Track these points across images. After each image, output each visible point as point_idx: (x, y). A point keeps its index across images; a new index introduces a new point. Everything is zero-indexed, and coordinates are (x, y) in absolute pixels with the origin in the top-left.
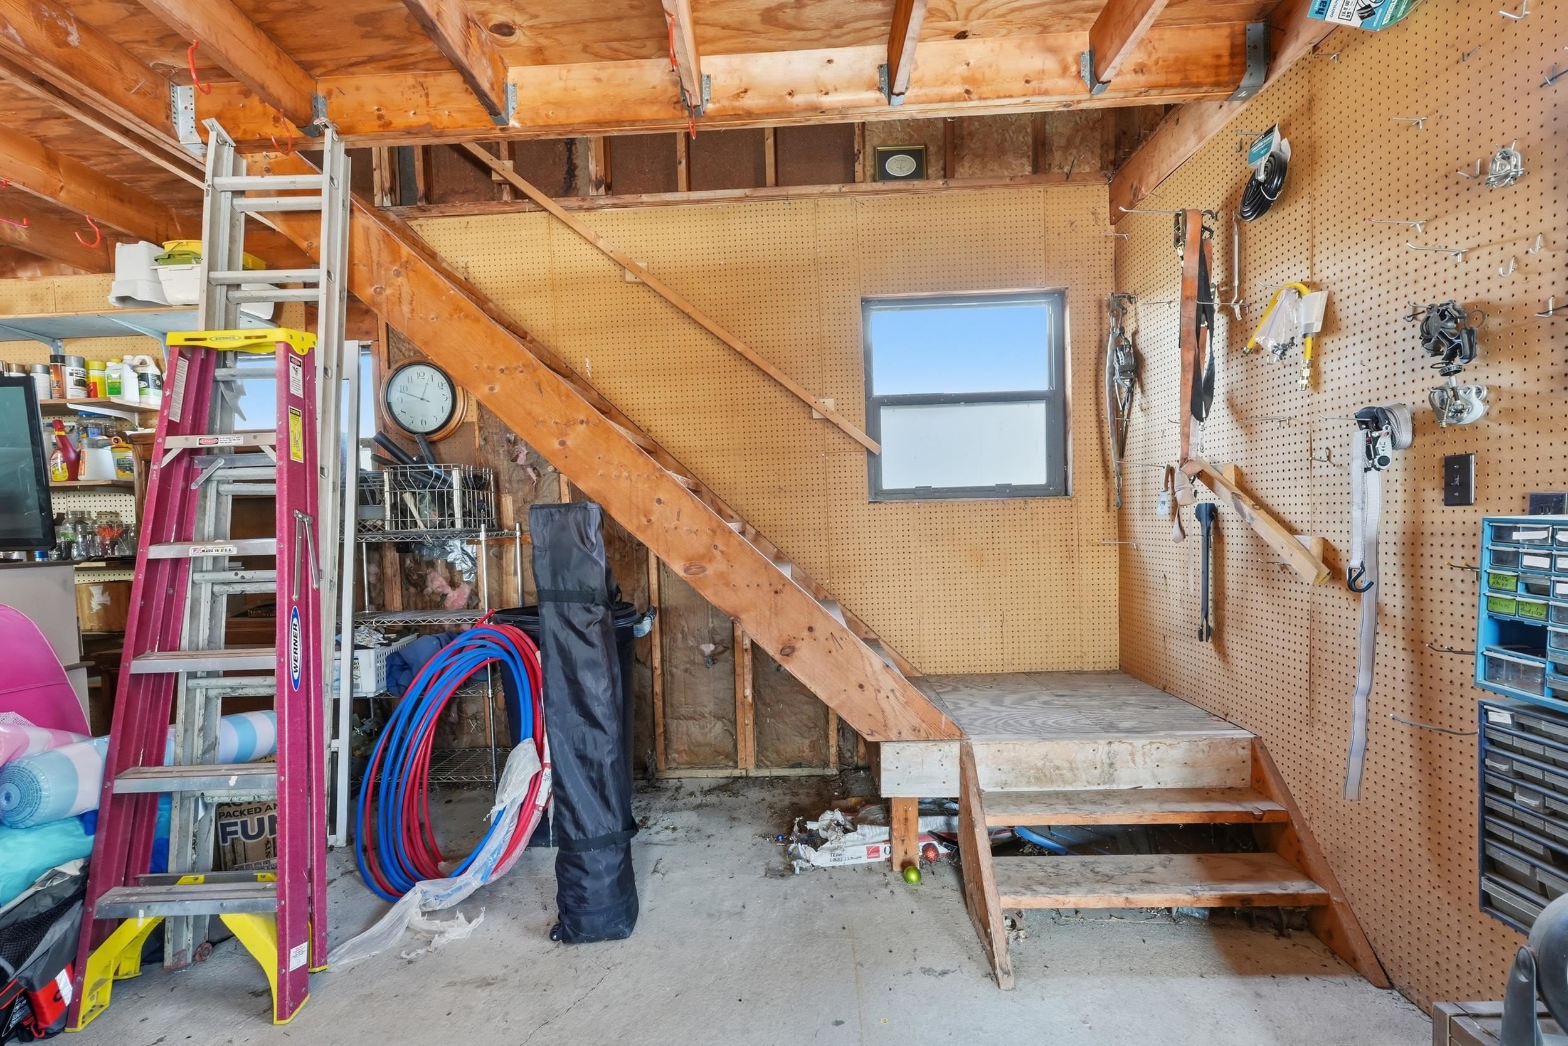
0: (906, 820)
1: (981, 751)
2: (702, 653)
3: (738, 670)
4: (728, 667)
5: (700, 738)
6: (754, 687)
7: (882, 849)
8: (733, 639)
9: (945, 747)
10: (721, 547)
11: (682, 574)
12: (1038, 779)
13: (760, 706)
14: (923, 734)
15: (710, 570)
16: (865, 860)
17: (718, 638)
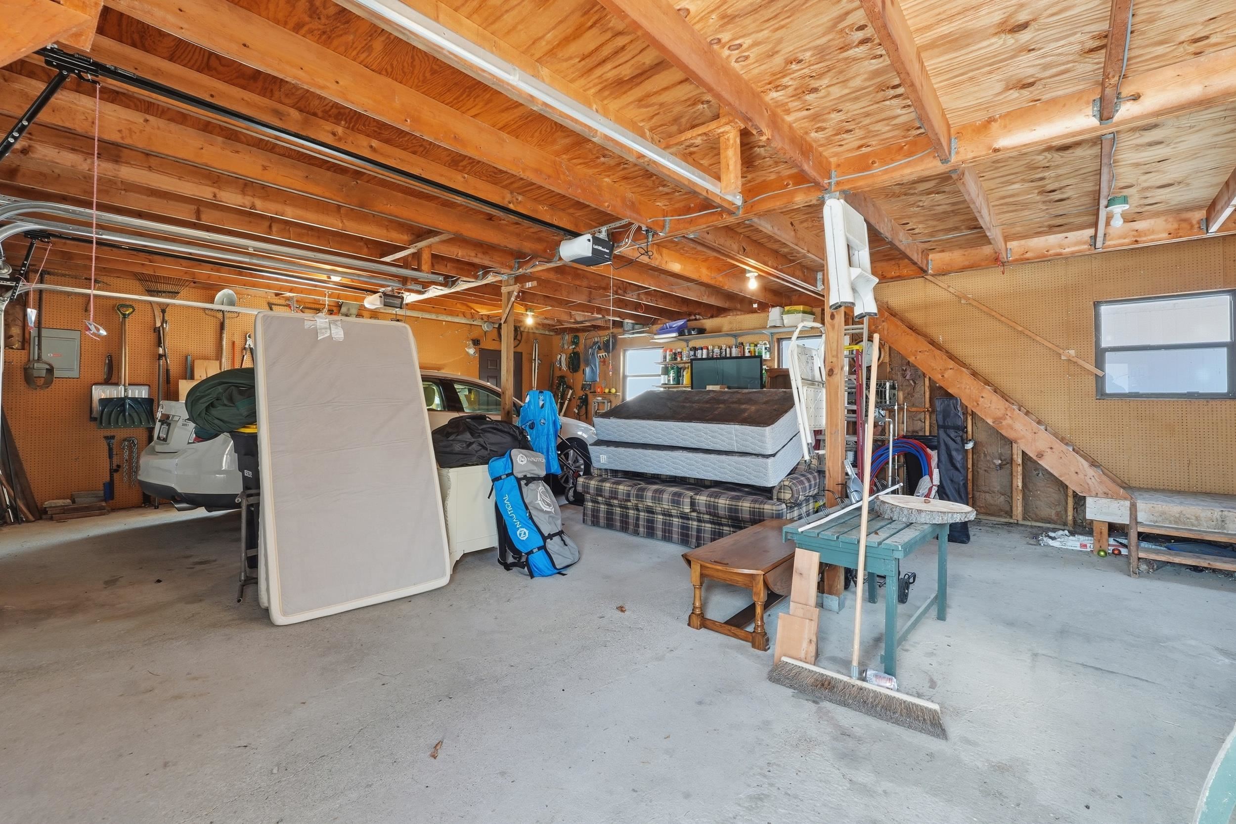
0: (1101, 533)
1: (1141, 505)
2: (994, 464)
3: (1014, 474)
4: (1009, 472)
5: (992, 502)
6: (1023, 482)
7: (1088, 545)
8: (1012, 459)
9: (1122, 502)
10: (1009, 414)
11: (991, 424)
12: (1176, 523)
13: (1026, 491)
14: (1110, 496)
15: (1004, 423)
16: (1079, 549)
17: (1003, 458)
